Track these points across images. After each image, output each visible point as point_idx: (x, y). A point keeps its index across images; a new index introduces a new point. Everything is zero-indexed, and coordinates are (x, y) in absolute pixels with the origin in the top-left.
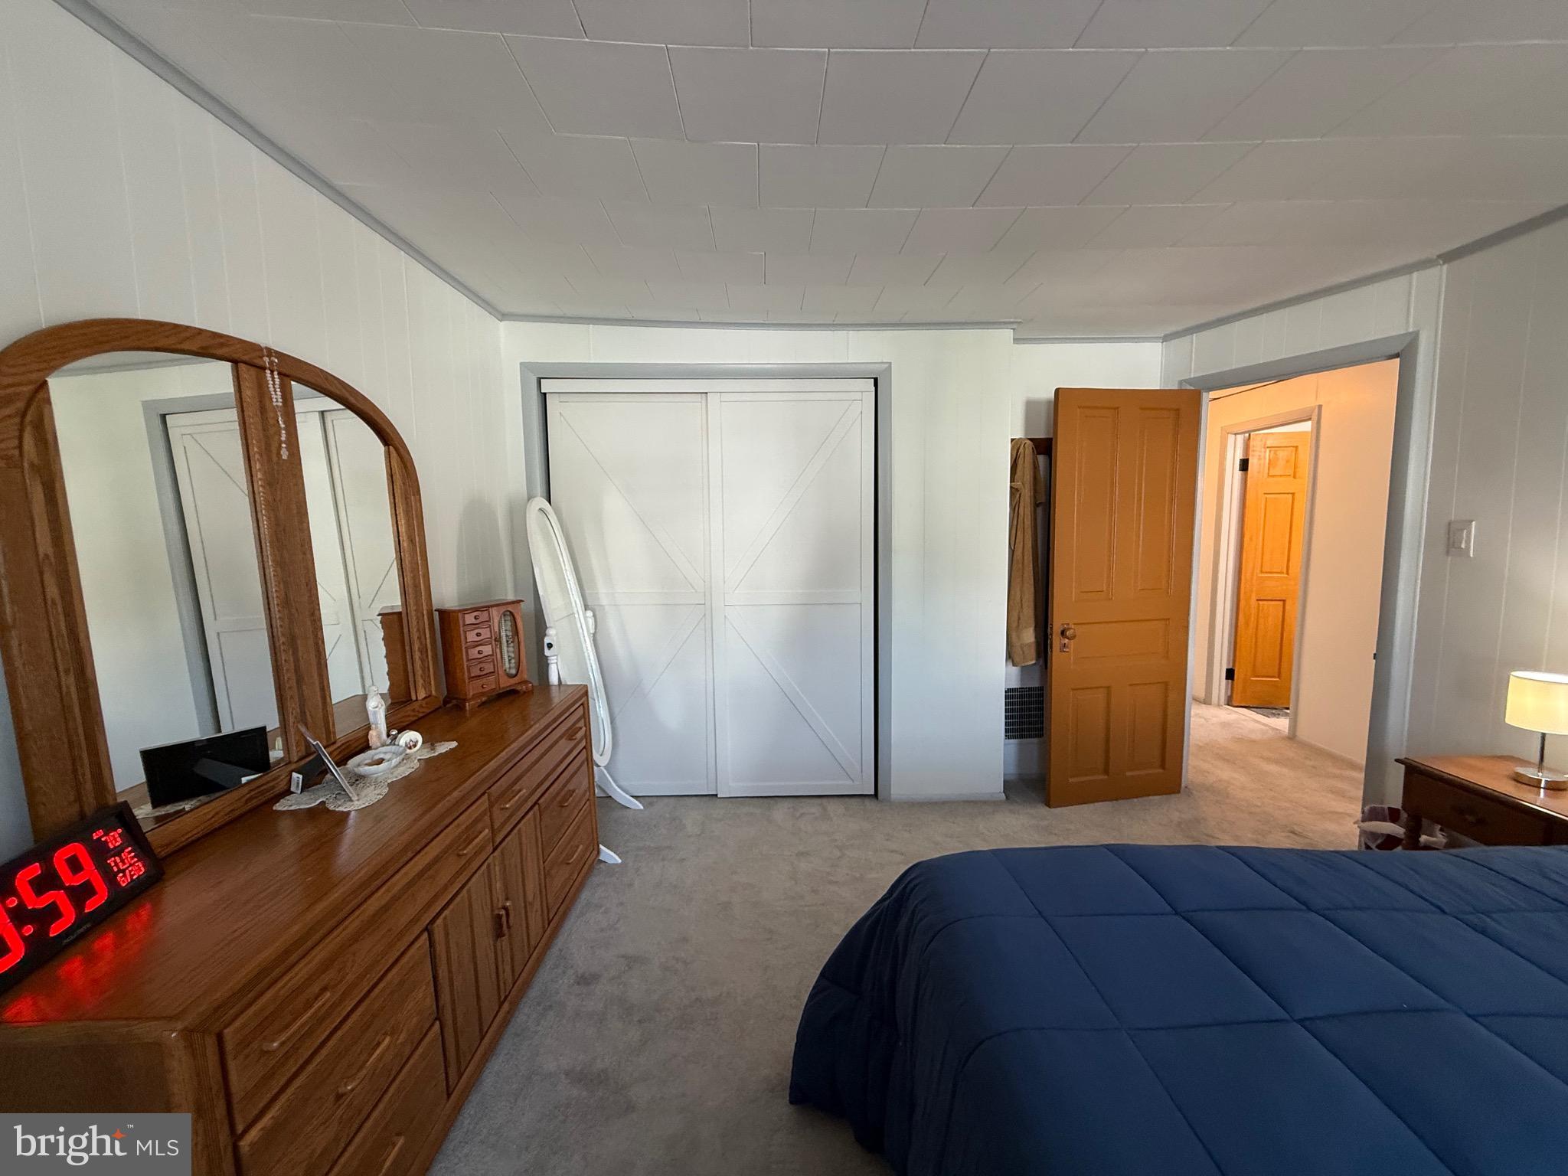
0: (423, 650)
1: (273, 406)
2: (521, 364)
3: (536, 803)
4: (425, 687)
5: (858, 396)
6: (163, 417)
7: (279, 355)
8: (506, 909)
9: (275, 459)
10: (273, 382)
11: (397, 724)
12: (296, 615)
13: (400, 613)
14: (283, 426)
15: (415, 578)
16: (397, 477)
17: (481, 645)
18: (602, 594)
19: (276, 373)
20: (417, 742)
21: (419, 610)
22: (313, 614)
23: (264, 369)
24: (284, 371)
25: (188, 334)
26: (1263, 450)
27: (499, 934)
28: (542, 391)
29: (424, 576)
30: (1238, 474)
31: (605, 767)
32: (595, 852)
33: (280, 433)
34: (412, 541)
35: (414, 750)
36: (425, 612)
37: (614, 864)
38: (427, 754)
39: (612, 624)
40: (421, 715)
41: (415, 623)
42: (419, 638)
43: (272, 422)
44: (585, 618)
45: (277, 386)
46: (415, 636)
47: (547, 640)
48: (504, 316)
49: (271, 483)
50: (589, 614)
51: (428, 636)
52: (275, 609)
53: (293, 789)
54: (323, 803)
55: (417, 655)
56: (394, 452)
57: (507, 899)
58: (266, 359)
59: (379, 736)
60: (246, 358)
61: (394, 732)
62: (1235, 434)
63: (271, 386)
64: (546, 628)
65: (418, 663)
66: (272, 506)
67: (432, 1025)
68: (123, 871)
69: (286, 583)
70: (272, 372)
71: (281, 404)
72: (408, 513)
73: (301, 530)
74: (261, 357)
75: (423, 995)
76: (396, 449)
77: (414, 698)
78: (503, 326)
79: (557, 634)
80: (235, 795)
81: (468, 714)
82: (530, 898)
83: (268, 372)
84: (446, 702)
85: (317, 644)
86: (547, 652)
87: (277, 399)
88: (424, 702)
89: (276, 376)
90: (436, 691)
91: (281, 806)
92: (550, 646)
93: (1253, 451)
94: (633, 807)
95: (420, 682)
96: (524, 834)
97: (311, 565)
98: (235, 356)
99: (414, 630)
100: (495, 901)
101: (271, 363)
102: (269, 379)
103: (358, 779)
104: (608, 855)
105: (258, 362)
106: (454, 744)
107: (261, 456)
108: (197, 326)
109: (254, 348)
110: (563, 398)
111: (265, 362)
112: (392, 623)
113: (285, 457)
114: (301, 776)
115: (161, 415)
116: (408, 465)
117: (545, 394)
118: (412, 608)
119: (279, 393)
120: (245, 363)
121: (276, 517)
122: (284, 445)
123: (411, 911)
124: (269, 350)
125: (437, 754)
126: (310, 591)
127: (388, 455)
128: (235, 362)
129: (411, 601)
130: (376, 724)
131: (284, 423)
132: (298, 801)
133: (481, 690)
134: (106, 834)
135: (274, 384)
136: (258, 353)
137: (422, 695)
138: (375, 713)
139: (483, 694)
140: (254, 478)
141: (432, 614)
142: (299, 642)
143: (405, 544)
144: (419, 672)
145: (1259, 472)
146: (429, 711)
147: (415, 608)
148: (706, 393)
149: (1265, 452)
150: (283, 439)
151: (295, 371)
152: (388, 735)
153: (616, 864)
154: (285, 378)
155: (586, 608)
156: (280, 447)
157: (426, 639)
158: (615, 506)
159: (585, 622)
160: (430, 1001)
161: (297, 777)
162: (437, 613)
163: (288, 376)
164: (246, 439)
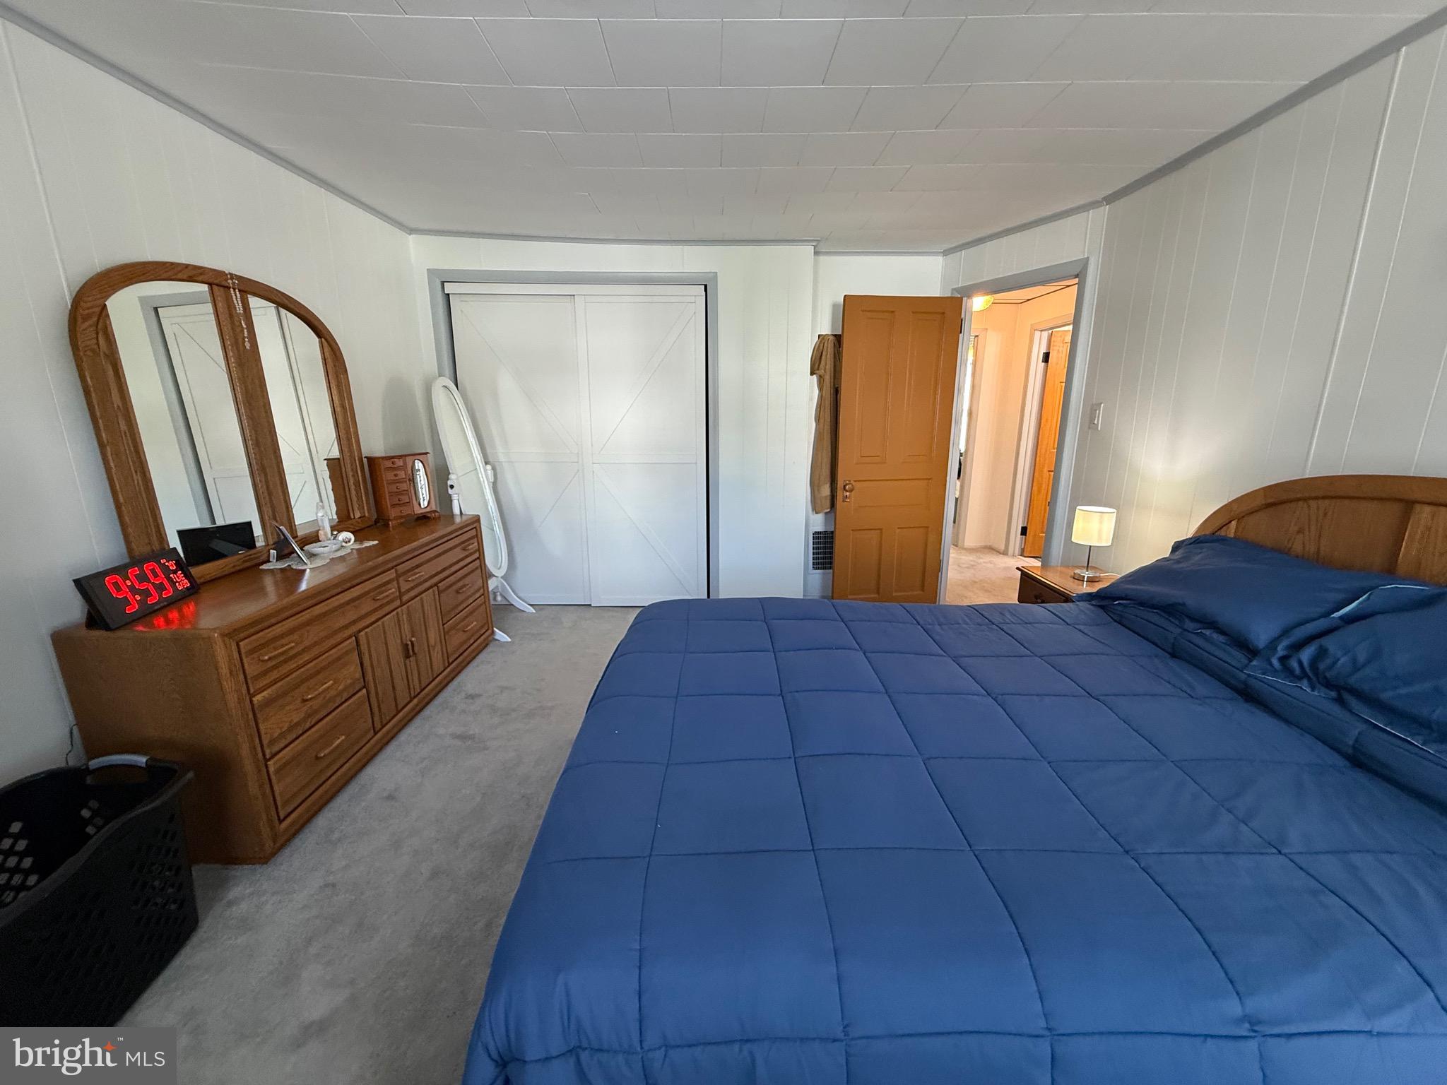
0: (357, 484)
1: (237, 313)
2: (428, 269)
3: (436, 585)
4: (361, 508)
5: (692, 299)
6: (156, 309)
7: (240, 278)
8: (412, 642)
9: (241, 348)
10: (236, 297)
11: (337, 528)
12: (264, 452)
13: (338, 459)
14: (245, 326)
15: (348, 432)
16: (329, 361)
17: (398, 482)
18: (500, 454)
19: (237, 290)
20: (350, 539)
21: (352, 456)
22: (275, 452)
23: (230, 288)
24: (241, 288)
25: (179, 269)
26: (1062, 345)
27: (407, 656)
28: (446, 292)
29: (354, 433)
30: (1042, 365)
31: (502, 577)
32: (490, 631)
33: (243, 331)
34: (343, 407)
35: (350, 544)
36: (357, 458)
37: (505, 642)
38: (357, 546)
39: (508, 477)
40: (358, 528)
41: (349, 466)
42: (353, 476)
43: (237, 324)
44: (485, 470)
45: (239, 300)
46: (350, 474)
47: (449, 483)
48: (412, 231)
49: (240, 365)
50: (489, 467)
51: (360, 475)
52: (251, 448)
53: (271, 560)
54: (289, 565)
55: (353, 487)
56: (326, 343)
57: (413, 637)
58: (230, 281)
59: (326, 534)
60: (215, 282)
61: (335, 533)
62: (1041, 331)
63: (234, 299)
64: (449, 473)
65: (353, 493)
66: (243, 380)
67: (360, 690)
68: (179, 582)
69: (256, 431)
70: (234, 290)
71: (242, 312)
72: (339, 386)
73: (263, 396)
74: (226, 280)
75: (353, 670)
76: (326, 340)
77: (353, 517)
78: (412, 239)
79: (457, 479)
80: (236, 557)
81: (391, 529)
82: (432, 642)
83: (232, 290)
84: (376, 522)
85: (279, 472)
86: (450, 491)
87: (239, 308)
88: (360, 520)
89: (238, 293)
90: (368, 512)
91: (264, 567)
92: (452, 487)
93: (1054, 346)
94: (527, 611)
95: (356, 506)
96: (425, 602)
97: (271, 420)
98: (211, 281)
99: (349, 470)
100: (404, 638)
101: (234, 283)
102: (233, 295)
103: (312, 556)
104: (500, 635)
105: (224, 283)
106: (376, 542)
107: (232, 347)
108: (184, 262)
109: (220, 273)
110: (464, 298)
111: (229, 284)
112: (333, 464)
113: (248, 347)
114: (275, 552)
115: (154, 308)
116: (338, 353)
117: (448, 295)
118: (347, 455)
119: (240, 304)
120: (217, 285)
121: (246, 387)
122: (246, 340)
123: (342, 622)
124: (231, 274)
125: (363, 546)
126: (272, 436)
127: (321, 343)
128: (210, 284)
129: (346, 450)
130: (324, 527)
131: (246, 325)
132: (274, 565)
133: (399, 514)
134: (167, 562)
135: (236, 298)
136: (225, 278)
137: (358, 515)
138: (322, 520)
139: (401, 517)
140: (230, 362)
141: (362, 460)
142: (268, 470)
143: (338, 409)
144: (355, 499)
145: (1057, 364)
146: (363, 526)
147: (349, 454)
148: (574, 295)
149: (1063, 347)
150: (246, 335)
151: (250, 288)
152: (332, 534)
153: (507, 642)
154: (243, 293)
155: (486, 463)
156: (244, 342)
157: (358, 476)
158: (507, 384)
159: (485, 474)
160: (358, 675)
161: (273, 552)
162: (366, 459)
163: (245, 292)
164: (222, 335)
